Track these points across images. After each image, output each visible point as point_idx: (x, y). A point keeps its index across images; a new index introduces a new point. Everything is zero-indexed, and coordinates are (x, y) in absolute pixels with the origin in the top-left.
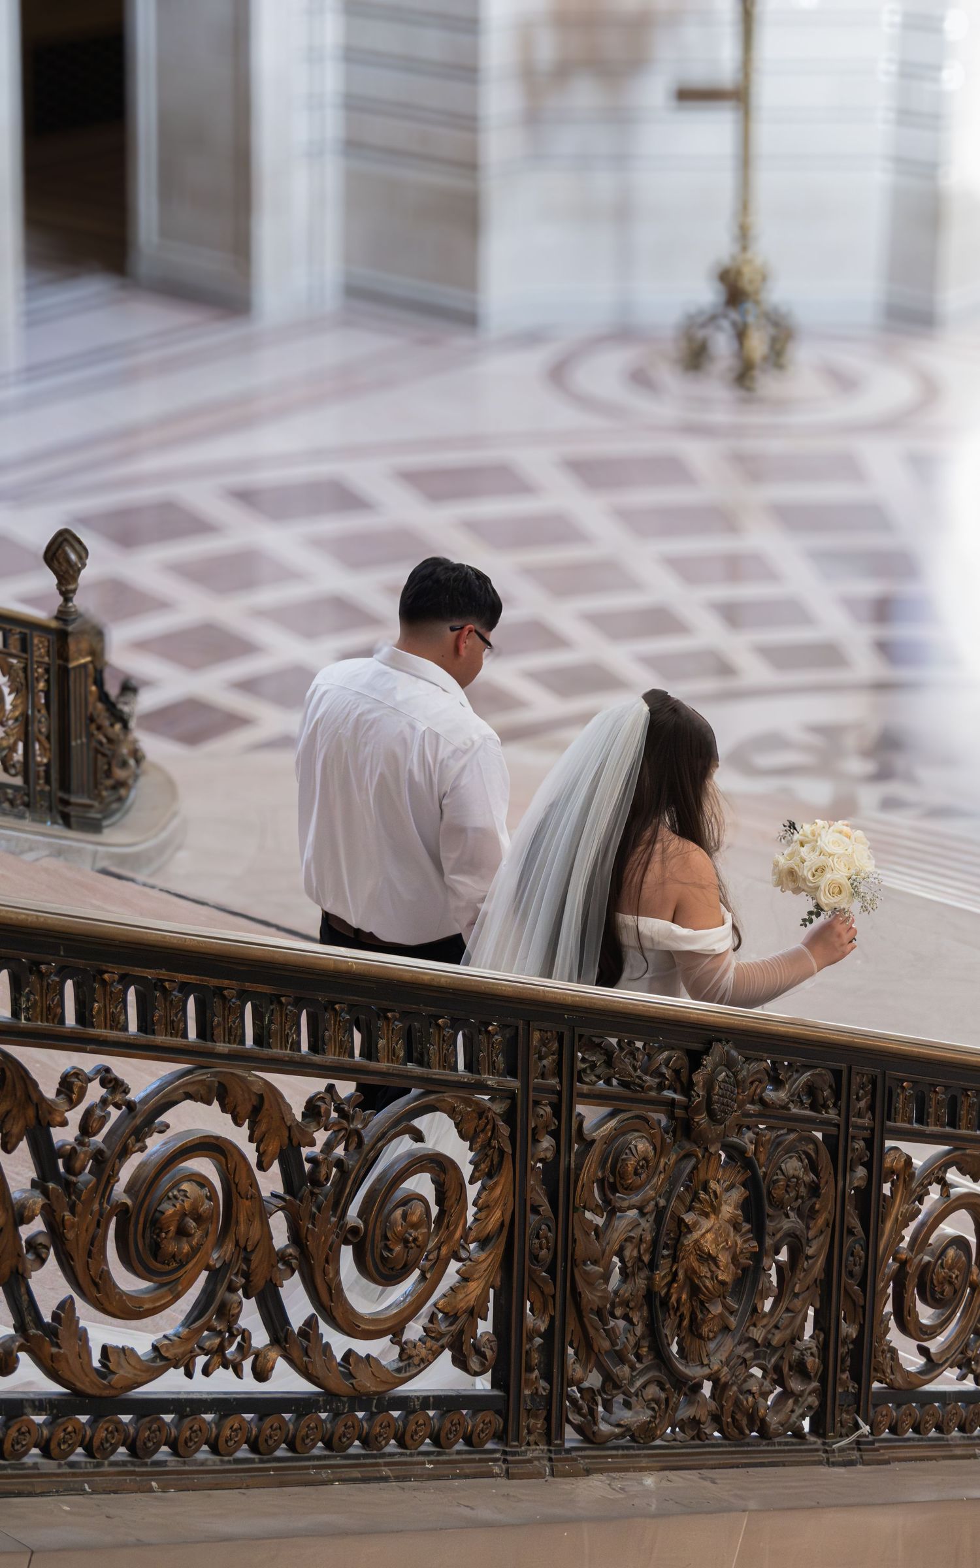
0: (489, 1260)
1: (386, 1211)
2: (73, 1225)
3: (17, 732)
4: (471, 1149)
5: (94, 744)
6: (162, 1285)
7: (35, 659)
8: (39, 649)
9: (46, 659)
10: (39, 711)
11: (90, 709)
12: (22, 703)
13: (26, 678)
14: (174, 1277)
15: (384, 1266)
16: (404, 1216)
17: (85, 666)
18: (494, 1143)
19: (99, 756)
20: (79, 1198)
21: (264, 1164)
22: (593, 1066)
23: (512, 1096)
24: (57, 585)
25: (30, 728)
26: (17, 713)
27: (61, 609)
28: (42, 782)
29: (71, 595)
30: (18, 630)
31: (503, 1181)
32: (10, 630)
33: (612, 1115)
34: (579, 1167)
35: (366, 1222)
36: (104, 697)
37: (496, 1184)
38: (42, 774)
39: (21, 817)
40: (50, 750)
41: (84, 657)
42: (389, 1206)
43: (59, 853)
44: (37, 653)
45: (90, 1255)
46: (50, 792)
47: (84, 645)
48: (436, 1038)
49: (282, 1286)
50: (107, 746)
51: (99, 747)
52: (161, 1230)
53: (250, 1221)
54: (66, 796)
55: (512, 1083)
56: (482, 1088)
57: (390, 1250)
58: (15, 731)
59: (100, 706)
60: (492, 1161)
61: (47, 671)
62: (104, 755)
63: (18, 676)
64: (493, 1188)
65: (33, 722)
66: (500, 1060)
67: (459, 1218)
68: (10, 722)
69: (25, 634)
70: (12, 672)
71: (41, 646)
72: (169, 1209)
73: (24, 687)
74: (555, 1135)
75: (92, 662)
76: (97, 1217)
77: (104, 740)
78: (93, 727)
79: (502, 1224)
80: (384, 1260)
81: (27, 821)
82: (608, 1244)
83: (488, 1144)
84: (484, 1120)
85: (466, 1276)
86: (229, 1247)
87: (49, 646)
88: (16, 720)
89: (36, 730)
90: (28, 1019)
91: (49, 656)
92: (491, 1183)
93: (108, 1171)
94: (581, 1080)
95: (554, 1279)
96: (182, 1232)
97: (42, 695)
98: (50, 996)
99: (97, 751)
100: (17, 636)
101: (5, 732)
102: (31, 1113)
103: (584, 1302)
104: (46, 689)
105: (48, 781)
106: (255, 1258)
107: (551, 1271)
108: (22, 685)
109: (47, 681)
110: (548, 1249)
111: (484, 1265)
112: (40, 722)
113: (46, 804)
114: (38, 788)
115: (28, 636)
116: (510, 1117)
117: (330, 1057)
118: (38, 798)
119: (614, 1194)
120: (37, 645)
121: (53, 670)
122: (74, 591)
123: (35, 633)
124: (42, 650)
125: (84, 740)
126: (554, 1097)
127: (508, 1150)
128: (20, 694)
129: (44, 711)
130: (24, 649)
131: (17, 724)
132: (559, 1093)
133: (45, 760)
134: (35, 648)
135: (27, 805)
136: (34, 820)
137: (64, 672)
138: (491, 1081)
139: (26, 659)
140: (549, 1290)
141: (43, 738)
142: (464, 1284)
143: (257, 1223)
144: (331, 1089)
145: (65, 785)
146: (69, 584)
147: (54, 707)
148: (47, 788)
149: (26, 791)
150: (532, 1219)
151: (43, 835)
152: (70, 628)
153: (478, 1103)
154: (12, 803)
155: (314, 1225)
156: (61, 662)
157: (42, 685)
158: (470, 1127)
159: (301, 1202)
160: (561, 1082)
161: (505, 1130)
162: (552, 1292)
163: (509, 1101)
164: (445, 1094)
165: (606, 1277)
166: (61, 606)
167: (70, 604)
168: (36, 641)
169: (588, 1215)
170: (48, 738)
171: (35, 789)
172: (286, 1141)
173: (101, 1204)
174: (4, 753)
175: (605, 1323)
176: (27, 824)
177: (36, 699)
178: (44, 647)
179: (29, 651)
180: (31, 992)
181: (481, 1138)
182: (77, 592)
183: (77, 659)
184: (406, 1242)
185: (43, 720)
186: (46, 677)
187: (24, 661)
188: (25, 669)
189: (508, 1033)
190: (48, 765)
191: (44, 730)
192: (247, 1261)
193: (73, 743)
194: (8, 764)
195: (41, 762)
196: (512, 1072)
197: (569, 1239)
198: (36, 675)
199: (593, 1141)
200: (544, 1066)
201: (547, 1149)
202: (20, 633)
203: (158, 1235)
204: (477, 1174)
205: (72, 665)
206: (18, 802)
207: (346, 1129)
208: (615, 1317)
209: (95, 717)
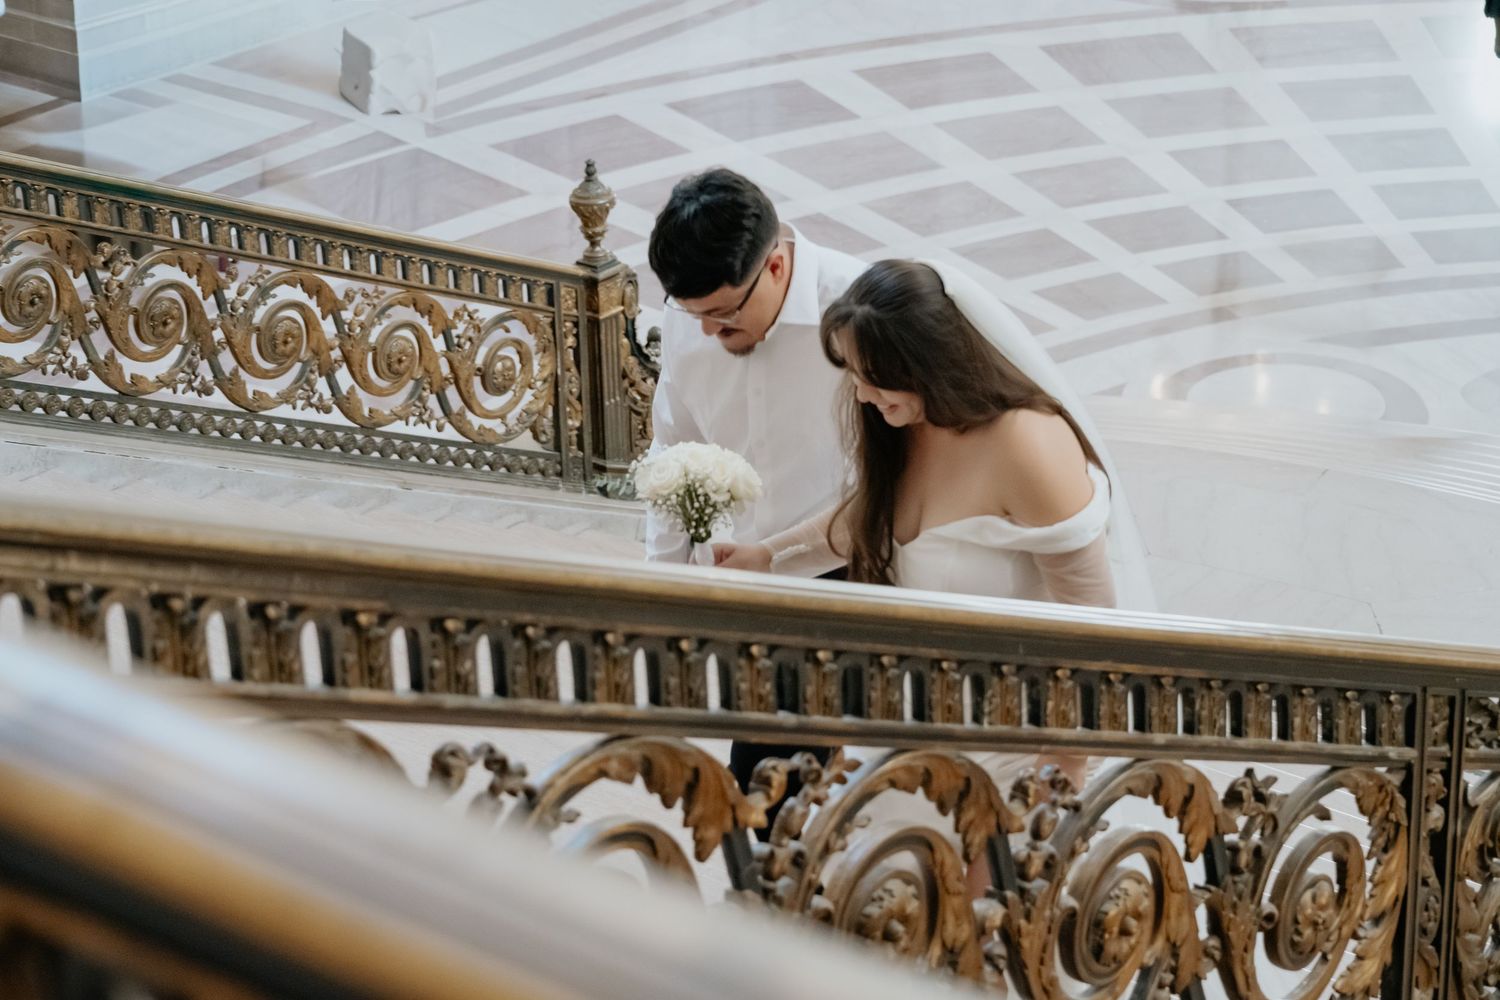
0: (1383, 938)
1: (1296, 895)
2: (1028, 934)
3: (546, 395)
4: (1370, 824)
5: (628, 402)
6: (1099, 988)
7: (563, 312)
8: (566, 301)
9: (575, 312)
10: (569, 370)
11: (623, 364)
12: (550, 362)
13: (554, 334)
14: (1111, 979)
15: (1294, 950)
16: (1314, 899)
17: (616, 316)
18: (1392, 816)
19: (633, 415)
20: (1034, 904)
21: (1192, 856)
22: (1479, 729)
23: (1408, 767)
24: (581, 228)
25: (560, 389)
26: (546, 373)
27: (587, 254)
28: (574, 447)
29: (599, 238)
30: (543, 281)
31: (1397, 856)
32: (535, 281)
33: (1492, 777)
34: (1464, 835)
35: (1279, 907)
36: (637, 350)
37: (1391, 859)
38: (574, 439)
39: (555, 488)
40: (582, 412)
41: (614, 307)
42: (1300, 889)
43: (601, 525)
44: (564, 306)
45: (1042, 962)
46: (583, 459)
47: (615, 294)
48: (1343, 713)
49: (1205, 979)
50: (641, 403)
51: (632, 405)
52: (1104, 931)
53: (1179, 915)
54: (600, 462)
55: (1411, 753)
56: (1382, 759)
57: (1299, 933)
58: (544, 393)
59: (632, 360)
60: (1389, 833)
61: (576, 325)
62: (638, 414)
63: (545, 332)
64: (1388, 862)
65: (563, 382)
66: (1400, 730)
67: (1360, 896)
68: (539, 384)
69: (552, 285)
70: (539, 328)
71: (568, 297)
72: (1112, 910)
73: (552, 345)
74: (1444, 803)
75: (623, 312)
76: (1048, 923)
77: (639, 398)
78: (626, 383)
79: (1397, 900)
80: (1294, 944)
81: (560, 492)
82: (1486, 911)
83: (1386, 818)
84: (1384, 794)
85: (1362, 954)
86: (1160, 942)
87: (577, 298)
88: (545, 381)
89: (566, 390)
90: (990, 723)
91: (577, 308)
92: (1386, 857)
93: (1058, 876)
94: (1468, 745)
95: (1438, 951)
96: (1125, 932)
97: (571, 351)
98: (1009, 698)
99: (632, 410)
100: (543, 288)
101: (533, 395)
102: (993, 821)
103: (1464, 971)
104: (575, 345)
105: (581, 447)
106: (1183, 953)
107: (1436, 943)
108: (550, 341)
109: (577, 336)
110: (1435, 920)
111: (1379, 943)
112: (570, 382)
113: (579, 472)
114: (571, 455)
115: (555, 286)
116: (1406, 788)
117: (1250, 741)
118: (571, 466)
119: (1491, 860)
120: (564, 297)
121: (583, 323)
122: (601, 234)
123: (562, 284)
124: (570, 302)
125: (618, 398)
126: (1443, 765)
127: (1404, 823)
128: (547, 353)
129: (574, 370)
130: (551, 302)
131: (547, 385)
132: (1449, 760)
133: (577, 424)
134: (563, 300)
135: (560, 474)
136: (568, 490)
137: (594, 324)
138: (1393, 752)
139: (553, 313)
140: (1434, 962)
141: (573, 399)
142: (1360, 962)
143: (1185, 918)
144: (1249, 773)
145: (599, 449)
146: (596, 226)
147: (585, 366)
148: (581, 454)
149: (559, 459)
150: (1423, 891)
151: (583, 506)
152: (601, 275)
153: (1378, 776)
154: (543, 472)
155: (1235, 913)
156: (589, 314)
157: (571, 341)
158: (1369, 803)
159: (1225, 891)
160: (1451, 749)
161: (1401, 802)
162: (1437, 965)
163: (1404, 772)
164: (1350, 770)
165: (1482, 945)
166: (587, 251)
167: (598, 249)
168: (563, 291)
169: (1469, 882)
170: (579, 399)
171: (567, 455)
172: (1213, 829)
173: (1052, 909)
174: (534, 418)
175: (1480, 992)
176: (561, 494)
177: (566, 357)
178: (572, 298)
179: (556, 303)
180: (993, 696)
181: (1380, 813)
182: (606, 235)
183: (609, 309)
184: (1315, 924)
185: (573, 379)
186: (575, 332)
187: (551, 315)
188: (552, 325)
189: (1408, 700)
190: (580, 429)
191: (574, 390)
192: (1175, 955)
193: (607, 403)
194: (538, 430)
195: (573, 426)
196: (1409, 742)
197: (1453, 909)
198: (564, 330)
199: (1476, 807)
200: (1436, 734)
201: (1437, 819)
202: (546, 284)
203: (1102, 937)
204: (1375, 849)
205: (602, 317)
206: (551, 472)
207: (1263, 813)
208: (1487, 984)
209: (628, 372)
